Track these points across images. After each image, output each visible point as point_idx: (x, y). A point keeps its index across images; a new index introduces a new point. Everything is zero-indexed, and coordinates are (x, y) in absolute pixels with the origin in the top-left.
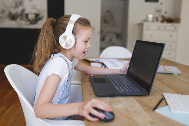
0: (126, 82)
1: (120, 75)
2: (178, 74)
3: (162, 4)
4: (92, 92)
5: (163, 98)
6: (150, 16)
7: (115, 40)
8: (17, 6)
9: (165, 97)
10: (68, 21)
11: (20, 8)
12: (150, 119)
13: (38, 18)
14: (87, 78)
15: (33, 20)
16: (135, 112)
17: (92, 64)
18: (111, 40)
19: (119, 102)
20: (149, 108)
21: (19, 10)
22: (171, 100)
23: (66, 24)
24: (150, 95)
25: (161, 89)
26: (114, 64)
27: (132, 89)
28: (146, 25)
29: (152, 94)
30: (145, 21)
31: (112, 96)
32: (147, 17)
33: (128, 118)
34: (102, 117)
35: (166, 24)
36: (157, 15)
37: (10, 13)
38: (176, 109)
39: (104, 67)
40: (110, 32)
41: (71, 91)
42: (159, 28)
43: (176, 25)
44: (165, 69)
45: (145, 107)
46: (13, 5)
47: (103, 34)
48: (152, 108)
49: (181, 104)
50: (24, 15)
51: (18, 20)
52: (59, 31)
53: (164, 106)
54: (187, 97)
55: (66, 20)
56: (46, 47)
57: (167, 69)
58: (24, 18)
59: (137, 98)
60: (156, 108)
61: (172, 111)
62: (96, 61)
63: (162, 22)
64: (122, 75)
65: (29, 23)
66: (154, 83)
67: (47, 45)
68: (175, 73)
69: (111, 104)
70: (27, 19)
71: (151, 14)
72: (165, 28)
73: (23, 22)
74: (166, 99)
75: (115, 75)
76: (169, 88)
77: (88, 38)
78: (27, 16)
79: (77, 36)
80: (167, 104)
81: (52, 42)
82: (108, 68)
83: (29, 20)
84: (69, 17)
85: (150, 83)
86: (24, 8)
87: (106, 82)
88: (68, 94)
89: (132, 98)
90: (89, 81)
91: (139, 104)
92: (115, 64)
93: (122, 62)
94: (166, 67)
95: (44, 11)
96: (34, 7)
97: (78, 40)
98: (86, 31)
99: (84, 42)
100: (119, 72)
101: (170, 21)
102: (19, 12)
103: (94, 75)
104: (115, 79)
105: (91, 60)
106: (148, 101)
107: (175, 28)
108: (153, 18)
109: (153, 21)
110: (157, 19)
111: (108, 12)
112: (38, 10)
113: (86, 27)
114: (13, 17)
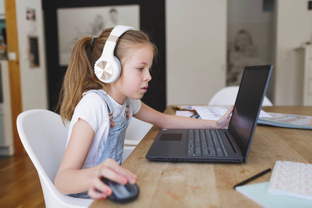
9: (274, 168)
16: (196, 188)
17: (177, 113)
20: (230, 184)
25: (280, 155)
26: (214, 112)
30: (308, 43)
31: (174, 161)
33: (175, 197)
34: (107, 192)
38: (278, 188)
45: (222, 181)
56: (75, 83)
59: (220, 167)
61: (269, 191)
67: (77, 78)
69: (162, 174)
74: (273, 171)
77: (144, 63)
81: (85, 73)
84: (111, 30)
89: (210, 166)
92: (216, 113)
99: (137, 70)
100: (214, 126)
106: (237, 173)
111: (242, 32)
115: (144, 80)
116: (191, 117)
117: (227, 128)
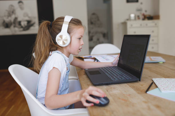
0: (118, 72)
1: (112, 67)
2: (163, 63)
3: (141, 3)
4: (89, 83)
5: (153, 83)
6: (132, 16)
7: (102, 39)
8: (9, 15)
9: (154, 81)
10: (63, 21)
11: (13, 17)
12: (144, 100)
13: (30, 24)
14: (83, 72)
15: (26, 27)
16: (129, 95)
17: (85, 60)
18: (98, 40)
19: (114, 89)
20: (141, 91)
21: (12, 18)
22: (160, 83)
23: (61, 25)
24: (141, 81)
25: (149, 76)
27: (124, 78)
28: (129, 23)
29: (143, 80)
30: (128, 20)
31: (107, 84)
32: (130, 17)
33: (125, 100)
34: (97, 102)
35: (147, 21)
36: (138, 13)
37: (4, 22)
38: (165, 90)
39: (96, 61)
40: (96, 33)
41: (69, 84)
42: (141, 25)
43: (156, 21)
44: (151, 59)
45: (138, 90)
46: (7, 14)
47: (91, 35)
48: (144, 91)
49: (169, 85)
50: (17, 23)
51: (12, 27)
52: (54, 31)
53: (154, 89)
54: (173, 80)
55: (60, 22)
57: (153, 59)
58: (17, 25)
59: (130, 84)
60: (147, 90)
61: (162, 92)
62: (88, 57)
63: (144, 19)
64: (114, 67)
65: (22, 29)
66: (143, 71)
68: (160, 62)
69: (107, 91)
70: (20, 26)
71: (132, 13)
72: (147, 25)
73: (16, 29)
74: (155, 83)
75: (107, 67)
76: (157, 74)
78: (20, 23)
79: (72, 34)
80: (157, 87)
81: (49, 42)
82: (100, 62)
83: (22, 27)
84: (63, 18)
85: (140, 70)
86: (16, 16)
87: (101, 74)
88: (67, 86)
89: (126, 84)
90: (85, 74)
91: (133, 89)
92: (106, 58)
93: (112, 56)
94: (152, 57)
95: (35, 18)
96: (26, 15)
97: (72, 38)
98: (79, 29)
99: (78, 39)
101: (150, 18)
102: (12, 20)
103: (89, 69)
104: (108, 70)
105: (84, 57)
106: (140, 86)
107: (156, 24)
108: (135, 17)
109: (135, 19)
110: (139, 18)
111: (94, 14)
112: (29, 17)
113: (79, 26)
114: (7, 25)
115: (81, 44)
116: (94, 61)
117: (117, 65)
